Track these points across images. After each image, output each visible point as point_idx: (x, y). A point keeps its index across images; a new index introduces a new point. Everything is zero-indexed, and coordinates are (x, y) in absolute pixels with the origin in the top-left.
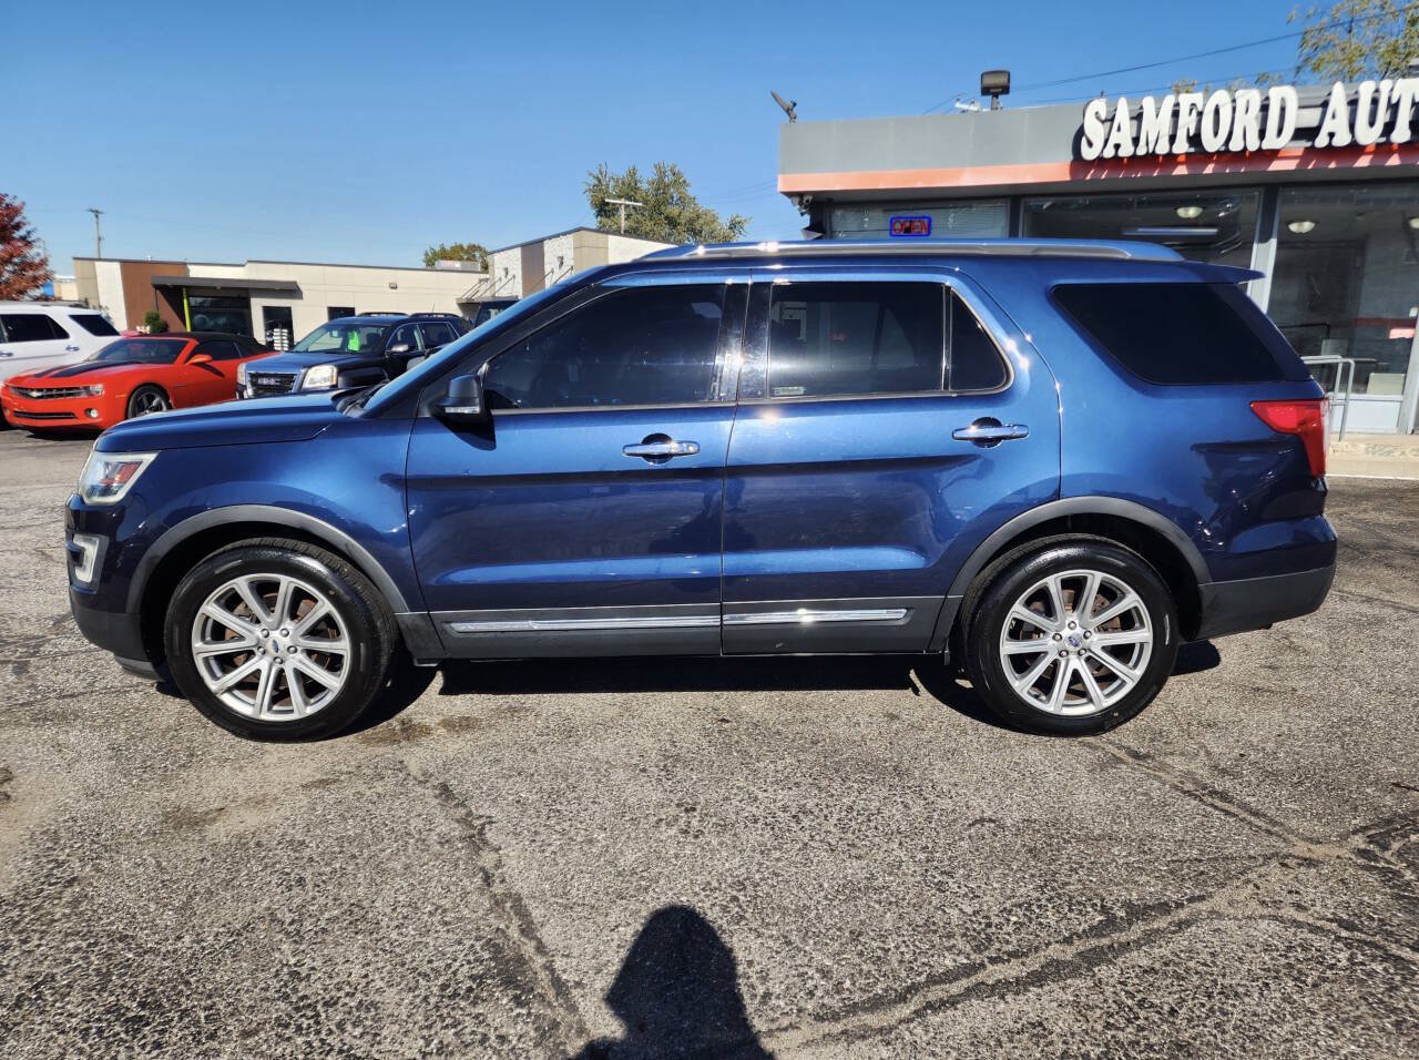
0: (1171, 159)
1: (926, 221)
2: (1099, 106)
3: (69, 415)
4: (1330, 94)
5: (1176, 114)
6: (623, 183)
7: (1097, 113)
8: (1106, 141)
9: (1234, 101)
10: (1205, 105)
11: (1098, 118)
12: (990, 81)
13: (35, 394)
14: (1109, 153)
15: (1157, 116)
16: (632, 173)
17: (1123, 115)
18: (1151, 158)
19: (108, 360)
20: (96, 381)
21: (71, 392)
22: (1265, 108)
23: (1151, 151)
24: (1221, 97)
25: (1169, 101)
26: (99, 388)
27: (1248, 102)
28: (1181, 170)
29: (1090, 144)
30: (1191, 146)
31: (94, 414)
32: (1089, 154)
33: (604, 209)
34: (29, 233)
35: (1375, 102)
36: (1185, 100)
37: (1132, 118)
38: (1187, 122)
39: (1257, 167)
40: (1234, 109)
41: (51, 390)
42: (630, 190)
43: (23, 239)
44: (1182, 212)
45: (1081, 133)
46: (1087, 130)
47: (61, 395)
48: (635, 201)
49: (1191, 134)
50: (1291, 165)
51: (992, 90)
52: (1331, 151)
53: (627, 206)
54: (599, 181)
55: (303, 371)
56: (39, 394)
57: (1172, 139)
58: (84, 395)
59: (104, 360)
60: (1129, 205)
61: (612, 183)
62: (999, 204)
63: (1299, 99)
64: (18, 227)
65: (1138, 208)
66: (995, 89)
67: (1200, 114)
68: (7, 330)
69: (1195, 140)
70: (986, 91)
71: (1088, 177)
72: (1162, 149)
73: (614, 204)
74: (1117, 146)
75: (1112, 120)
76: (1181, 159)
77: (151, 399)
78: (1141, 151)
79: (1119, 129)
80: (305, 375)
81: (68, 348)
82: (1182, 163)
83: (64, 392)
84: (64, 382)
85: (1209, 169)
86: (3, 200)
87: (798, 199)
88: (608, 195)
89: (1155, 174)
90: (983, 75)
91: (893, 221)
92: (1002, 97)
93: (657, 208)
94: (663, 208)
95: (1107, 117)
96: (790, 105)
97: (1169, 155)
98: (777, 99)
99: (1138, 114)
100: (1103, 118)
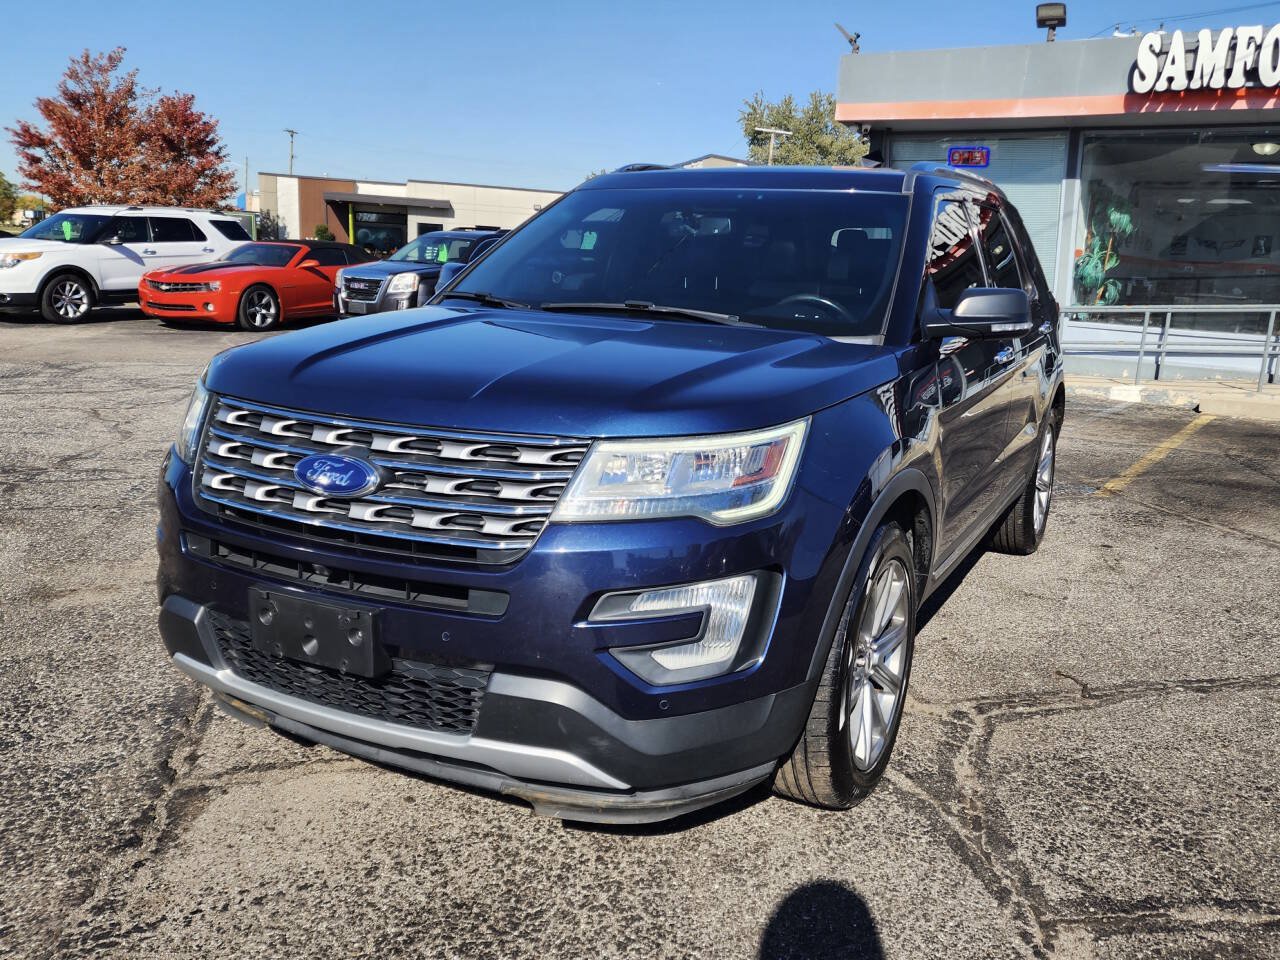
0: (1229, 93)
1: (985, 152)
2: (1154, 39)
3: (190, 308)
5: (1233, 48)
6: (778, 113)
7: (1151, 46)
8: (1159, 74)
10: (1263, 40)
11: (1153, 52)
12: (1045, 13)
13: (164, 287)
14: (1162, 86)
15: (1213, 49)
16: (788, 102)
17: (1177, 48)
18: (1206, 93)
19: (236, 260)
20: (216, 278)
21: (193, 287)
23: (1205, 85)
25: (1226, 35)
26: (216, 285)
28: (1240, 105)
29: (1143, 77)
30: (1248, 80)
31: (211, 307)
32: (1141, 87)
33: (757, 139)
34: (220, 148)
36: (1244, 33)
37: (1187, 52)
38: (1245, 56)
41: (177, 284)
42: (783, 120)
43: (217, 153)
44: (1258, 148)
45: (1135, 66)
46: (1141, 64)
47: (185, 290)
48: (788, 130)
49: (1248, 68)
51: (1048, 23)
53: (778, 136)
54: (755, 110)
55: (389, 277)
56: (168, 287)
57: (1228, 73)
58: (204, 291)
59: (233, 261)
60: (1195, 140)
61: (767, 112)
62: (1058, 136)
64: (212, 143)
65: (1202, 142)
66: (1051, 22)
67: (1259, 47)
69: (1252, 74)
70: (1041, 23)
71: (1143, 111)
72: (1218, 82)
73: (766, 133)
74: (1170, 80)
75: (1167, 53)
76: (1242, 93)
77: (261, 297)
78: (1195, 84)
79: (1173, 62)
80: (391, 280)
81: (205, 250)
82: (1241, 98)
83: (188, 287)
84: (190, 278)
85: (1270, 104)
86: (200, 118)
87: (856, 128)
88: (761, 123)
89: (1213, 108)
90: (1038, 8)
91: (952, 152)
92: (1058, 29)
93: (809, 137)
94: (815, 137)
95: (1161, 50)
96: (854, 36)
97: (1225, 89)
98: (840, 28)
99: (1193, 48)
100: (1157, 50)
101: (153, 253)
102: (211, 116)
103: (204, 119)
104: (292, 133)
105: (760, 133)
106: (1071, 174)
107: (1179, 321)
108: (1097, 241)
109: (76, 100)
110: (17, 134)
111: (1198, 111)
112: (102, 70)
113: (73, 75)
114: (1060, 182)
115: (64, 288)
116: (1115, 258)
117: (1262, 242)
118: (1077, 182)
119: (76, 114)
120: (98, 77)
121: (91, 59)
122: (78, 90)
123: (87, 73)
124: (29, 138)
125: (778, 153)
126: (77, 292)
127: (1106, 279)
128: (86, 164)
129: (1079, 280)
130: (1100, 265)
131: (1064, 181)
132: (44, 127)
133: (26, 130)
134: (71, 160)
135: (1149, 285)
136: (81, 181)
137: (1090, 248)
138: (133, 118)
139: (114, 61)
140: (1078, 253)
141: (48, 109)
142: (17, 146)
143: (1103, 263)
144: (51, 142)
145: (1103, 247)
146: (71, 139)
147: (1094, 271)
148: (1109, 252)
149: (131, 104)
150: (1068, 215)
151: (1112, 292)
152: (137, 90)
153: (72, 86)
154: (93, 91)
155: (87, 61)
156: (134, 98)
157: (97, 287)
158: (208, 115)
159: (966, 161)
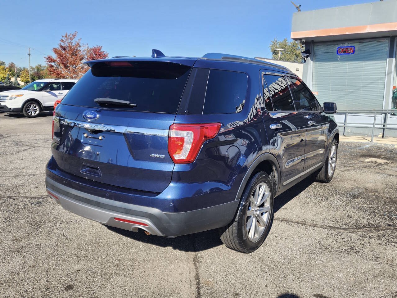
1: (353, 48)
6: (282, 44)
16: (285, 41)
33: (275, 52)
42: (284, 46)
48: (285, 49)
53: (282, 51)
54: (274, 43)
61: (278, 44)
62: (385, 40)
68: (62, 87)
73: (278, 50)
86: (103, 53)
88: (276, 48)
91: (339, 48)
93: (292, 51)
94: (294, 51)
96: (299, 6)
98: (294, 4)
101: (62, 94)
103: (105, 53)
105: (276, 50)
106: (391, 56)
109: (64, 49)
110: (47, 59)
112: (71, 39)
113: (62, 41)
114: (386, 60)
115: (31, 106)
118: (394, 59)
119: (63, 52)
120: (69, 41)
121: (68, 36)
122: (64, 46)
123: (67, 40)
124: (50, 60)
125: (282, 57)
126: (35, 107)
128: (66, 66)
131: (388, 59)
132: (54, 56)
133: (49, 57)
134: (62, 66)
136: (64, 72)
138: (79, 52)
139: (74, 36)
141: (55, 51)
142: (47, 62)
144: (56, 61)
146: (61, 59)
149: (79, 48)
150: (389, 73)
152: (81, 44)
153: (63, 45)
154: (68, 45)
155: (66, 36)
156: (80, 46)
157: (42, 105)
158: (106, 51)
159: (345, 52)
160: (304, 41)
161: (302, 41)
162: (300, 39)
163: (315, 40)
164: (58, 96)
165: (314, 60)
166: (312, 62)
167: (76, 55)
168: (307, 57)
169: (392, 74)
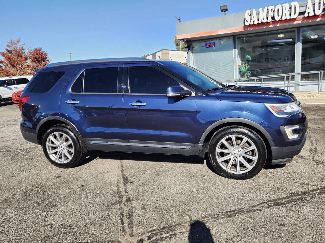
0: (268, 23)
1: (214, 43)
2: (248, 12)
4: (307, 3)
5: (268, 12)
7: (248, 14)
8: (251, 20)
9: (282, 7)
10: (275, 9)
11: (249, 15)
12: (222, 8)
13: (17, 96)
14: (252, 23)
15: (263, 13)
17: (254, 14)
18: (262, 24)
22: (290, 8)
23: (262, 22)
24: (279, 6)
25: (266, 8)
27: (286, 7)
28: (271, 26)
29: (247, 21)
30: (272, 19)
32: (247, 24)
35: (320, 3)
36: (270, 8)
37: (257, 14)
38: (271, 14)
39: (291, 23)
40: (282, 9)
43: (48, 60)
44: (279, 36)
45: (245, 19)
46: (246, 18)
49: (272, 16)
50: (300, 22)
51: (223, 10)
52: (309, 17)
53: (182, 43)
54: (176, 38)
57: (267, 18)
60: (263, 35)
62: (231, 38)
63: (299, 5)
64: (47, 58)
65: (265, 36)
66: (224, 10)
67: (274, 11)
68: (16, 82)
70: (222, 11)
71: (248, 30)
74: (254, 21)
75: (252, 15)
76: (271, 23)
79: (254, 17)
85: (278, 25)
86: (43, 53)
87: (182, 41)
88: (178, 41)
89: (265, 27)
90: (220, 7)
91: (206, 44)
92: (226, 12)
95: (251, 14)
96: (179, 19)
97: (267, 22)
98: (176, 17)
99: (258, 13)
100: (250, 14)
101: (17, 87)
102: (46, 52)
103: (45, 53)
104: (70, 53)
105: (178, 43)
106: (235, 48)
107: (264, 80)
108: (244, 63)
109: (10, 52)
111: (261, 28)
112: (16, 44)
113: (8, 46)
114: (233, 50)
116: (248, 66)
117: (286, 58)
118: (237, 49)
119: (10, 55)
120: (14, 46)
121: (12, 42)
123: (12, 45)
125: (182, 47)
127: (247, 71)
128: (13, 66)
129: (240, 72)
130: (245, 68)
132: (3, 59)
134: (10, 66)
135: (260, 71)
136: (12, 70)
137: (242, 64)
138: (24, 54)
139: (18, 42)
140: (239, 66)
141: (3, 54)
143: (246, 68)
144: (4, 62)
145: (245, 64)
146: (9, 61)
147: (243, 69)
148: (247, 65)
149: (23, 51)
150: (235, 58)
151: (249, 74)
152: (24, 48)
153: (9, 49)
154: (13, 49)
155: (11, 42)
156: (24, 50)
157: (2, 97)
158: (45, 52)
159: (210, 46)
160: (185, 40)
161: (184, 40)
162: (183, 39)
163: (192, 40)
164: (13, 90)
165: (193, 52)
166: (192, 53)
167: (21, 56)
168: (189, 50)
169: (237, 58)
